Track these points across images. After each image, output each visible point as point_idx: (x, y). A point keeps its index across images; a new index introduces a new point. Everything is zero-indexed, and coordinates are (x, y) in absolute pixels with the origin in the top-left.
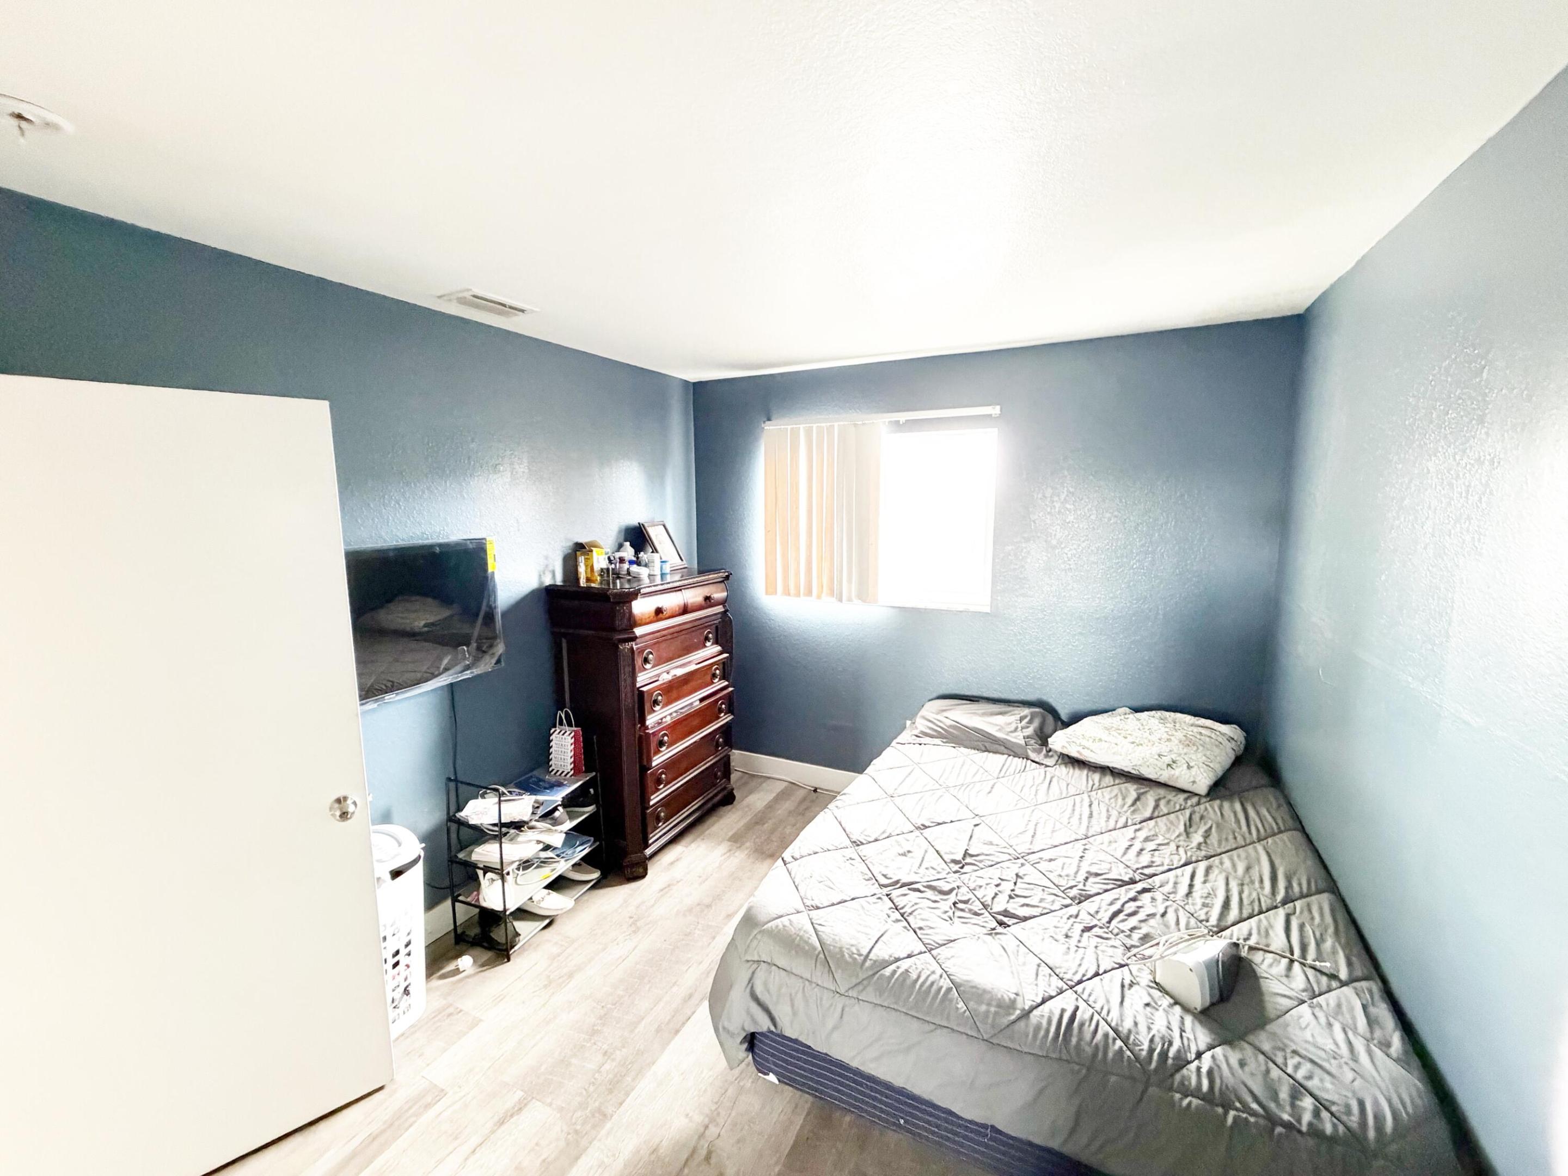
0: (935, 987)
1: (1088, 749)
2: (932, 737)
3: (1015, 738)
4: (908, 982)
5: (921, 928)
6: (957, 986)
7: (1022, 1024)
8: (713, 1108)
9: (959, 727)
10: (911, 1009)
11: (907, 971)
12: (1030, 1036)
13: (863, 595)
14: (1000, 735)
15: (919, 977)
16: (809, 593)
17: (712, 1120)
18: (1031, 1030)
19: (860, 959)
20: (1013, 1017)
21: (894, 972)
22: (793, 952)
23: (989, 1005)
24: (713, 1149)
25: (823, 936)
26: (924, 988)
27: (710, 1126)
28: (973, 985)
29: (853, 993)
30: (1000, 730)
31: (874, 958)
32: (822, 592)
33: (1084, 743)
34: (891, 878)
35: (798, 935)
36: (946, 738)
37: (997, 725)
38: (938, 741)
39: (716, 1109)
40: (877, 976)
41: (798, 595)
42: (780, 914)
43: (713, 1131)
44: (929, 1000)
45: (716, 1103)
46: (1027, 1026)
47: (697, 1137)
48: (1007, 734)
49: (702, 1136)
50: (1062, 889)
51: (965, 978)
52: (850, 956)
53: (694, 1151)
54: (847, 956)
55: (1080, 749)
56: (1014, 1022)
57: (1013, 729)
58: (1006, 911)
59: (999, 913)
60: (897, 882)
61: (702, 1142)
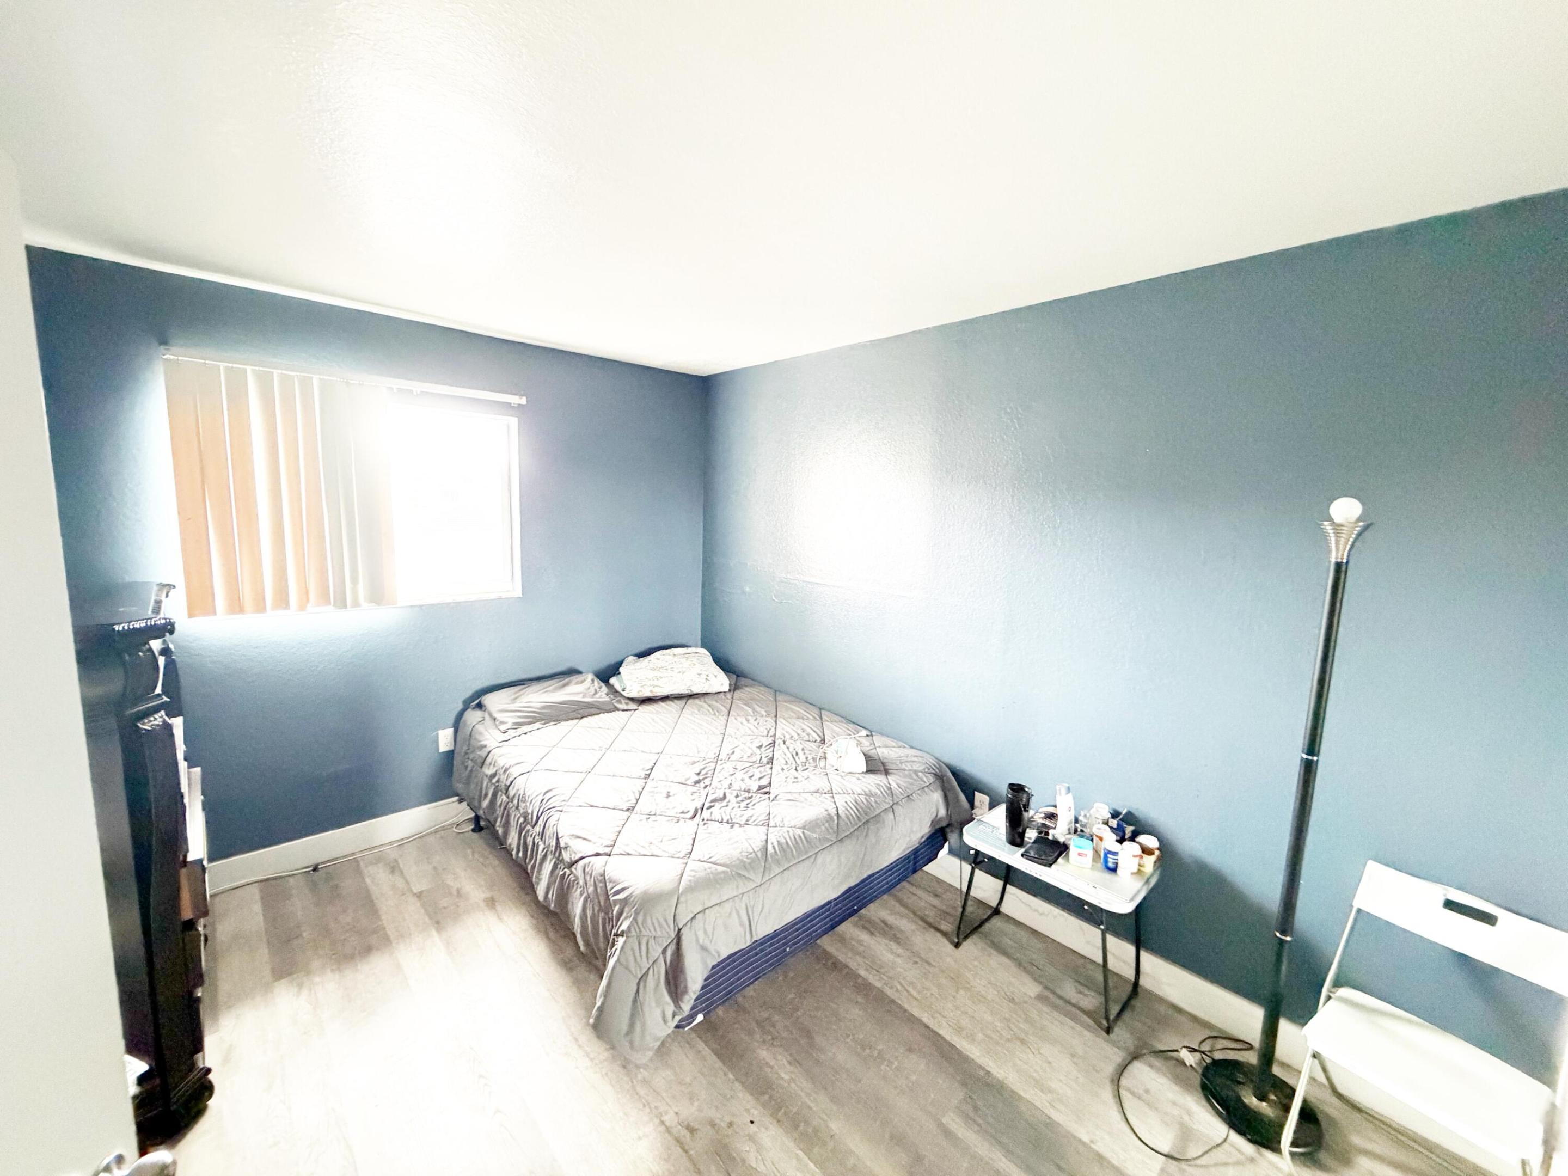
0: (797, 837)
1: (657, 686)
2: (530, 723)
3: (600, 697)
4: (785, 846)
5: (747, 821)
6: (804, 828)
7: (841, 821)
8: (648, 1110)
9: (550, 706)
10: (799, 858)
11: (778, 841)
12: (849, 823)
13: (378, 596)
14: (587, 700)
15: (785, 839)
16: (282, 601)
17: (659, 1116)
18: (846, 820)
19: (753, 855)
20: (836, 822)
21: (774, 847)
22: (718, 886)
23: (824, 825)
24: (686, 1123)
25: (722, 862)
26: (794, 843)
27: (662, 1119)
28: (808, 822)
29: (767, 878)
30: (584, 697)
31: (759, 849)
32: (308, 600)
33: (652, 683)
34: (688, 812)
35: (708, 874)
36: (543, 720)
37: (581, 693)
38: (537, 725)
39: (650, 1108)
40: (769, 856)
41: (260, 607)
42: (680, 873)
43: (670, 1119)
44: (801, 845)
45: (644, 1106)
46: (843, 820)
47: (667, 1134)
48: (593, 698)
49: (668, 1130)
50: (758, 762)
51: (802, 822)
52: (748, 858)
53: (678, 1140)
54: (745, 860)
55: (651, 688)
56: (838, 823)
57: (593, 692)
58: (760, 786)
59: (758, 790)
60: (696, 811)
61: (674, 1131)
